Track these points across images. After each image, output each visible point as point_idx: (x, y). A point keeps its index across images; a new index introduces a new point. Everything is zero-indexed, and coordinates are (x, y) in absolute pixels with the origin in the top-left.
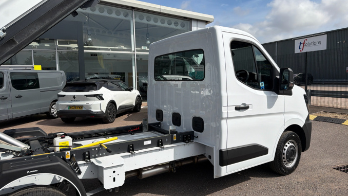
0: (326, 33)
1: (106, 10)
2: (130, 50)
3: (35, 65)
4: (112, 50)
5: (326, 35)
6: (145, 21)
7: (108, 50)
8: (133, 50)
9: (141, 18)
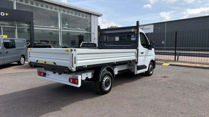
0: (153, 24)
1: (44, 6)
2: (58, 29)
3: (3, 35)
4: (48, 28)
5: (153, 25)
6: (66, 13)
7: (45, 28)
8: (60, 28)
9: (64, 11)
